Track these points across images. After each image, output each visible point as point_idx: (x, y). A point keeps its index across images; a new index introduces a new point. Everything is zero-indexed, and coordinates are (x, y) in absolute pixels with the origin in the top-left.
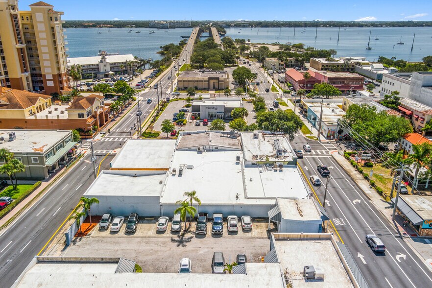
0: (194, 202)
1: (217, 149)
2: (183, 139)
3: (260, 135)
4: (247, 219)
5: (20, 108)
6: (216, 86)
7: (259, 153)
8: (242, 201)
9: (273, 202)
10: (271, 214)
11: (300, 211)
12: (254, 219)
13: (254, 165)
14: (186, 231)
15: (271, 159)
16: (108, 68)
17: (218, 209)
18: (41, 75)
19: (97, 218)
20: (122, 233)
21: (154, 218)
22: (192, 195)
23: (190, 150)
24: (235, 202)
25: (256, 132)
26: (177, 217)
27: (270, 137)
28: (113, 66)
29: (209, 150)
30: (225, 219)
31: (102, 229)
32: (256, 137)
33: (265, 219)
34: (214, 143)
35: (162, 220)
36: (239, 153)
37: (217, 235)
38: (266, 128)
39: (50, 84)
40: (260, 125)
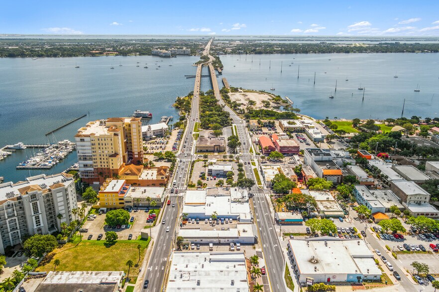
0: (216, 215)
1: (221, 196)
2: (208, 191)
3: (237, 189)
4: (231, 219)
5: (137, 175)
6: (218, 149)
7: (236, 198)
8: (230, 214)
9: (238, 214)
10: (238, 218)
11: (246, 217)
12: (233, 220)
13: (234, 202)
14: (214, 223)
15: (240, 200)
16: (152, 134)
17: (223, 216)
18: (132, 152)
19: (187, 220)
20: (195, 223)
21: (204, 220)
22: (215, 212)
23: (211, 196)
24: (227, 214)
25: (236, 188)
26: (211, 219)
27: (241, 190)
28: (154, 132)
29: (218, 196)
30: (225, 220)
31: (189, 222)
32: (236, 190)
33: (236, 220)
34: (220, 193)
35: (206, 220)
36: (229, 197)
37: (222, 224)
38: (240, 186)
39: (136, 156)
40: (238, 184)
